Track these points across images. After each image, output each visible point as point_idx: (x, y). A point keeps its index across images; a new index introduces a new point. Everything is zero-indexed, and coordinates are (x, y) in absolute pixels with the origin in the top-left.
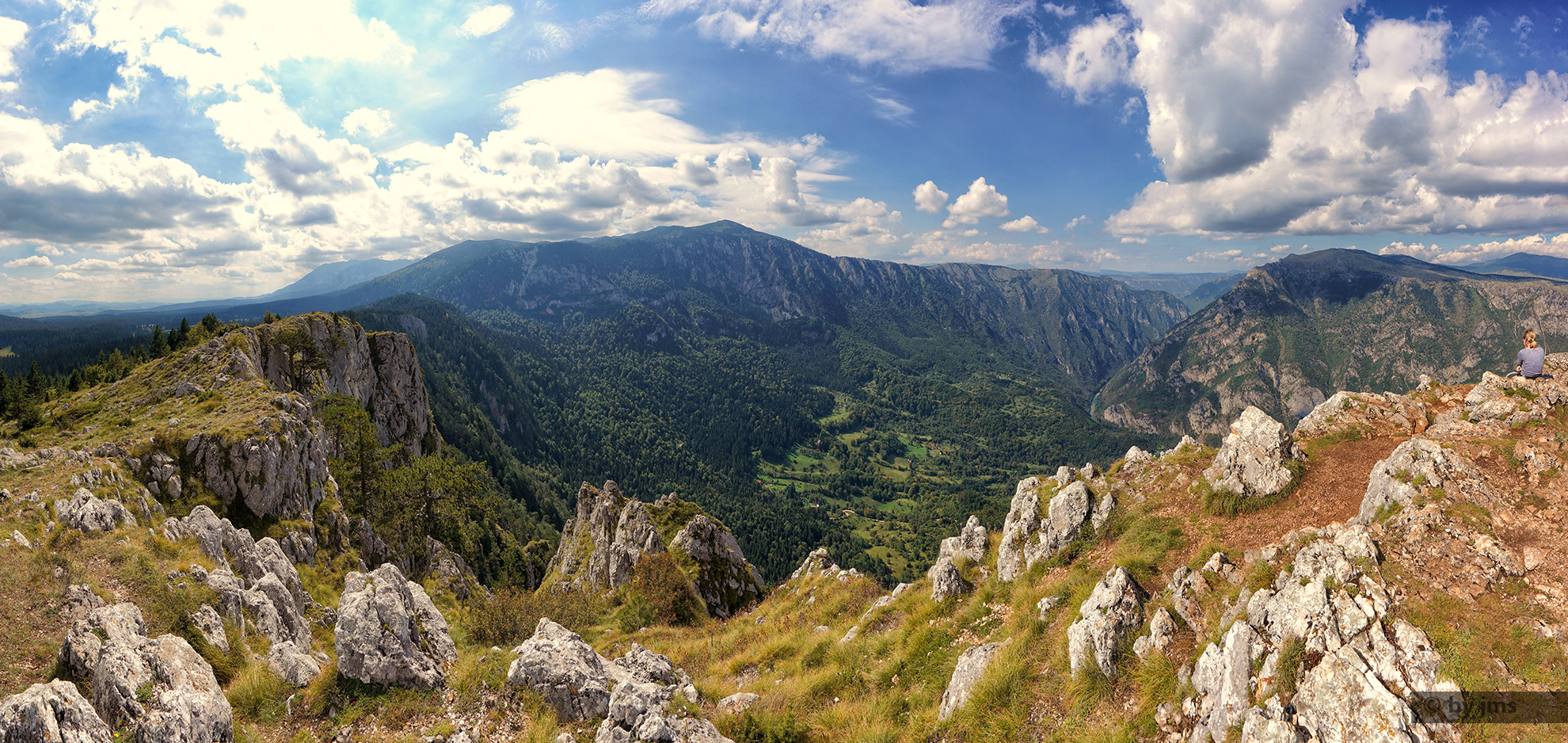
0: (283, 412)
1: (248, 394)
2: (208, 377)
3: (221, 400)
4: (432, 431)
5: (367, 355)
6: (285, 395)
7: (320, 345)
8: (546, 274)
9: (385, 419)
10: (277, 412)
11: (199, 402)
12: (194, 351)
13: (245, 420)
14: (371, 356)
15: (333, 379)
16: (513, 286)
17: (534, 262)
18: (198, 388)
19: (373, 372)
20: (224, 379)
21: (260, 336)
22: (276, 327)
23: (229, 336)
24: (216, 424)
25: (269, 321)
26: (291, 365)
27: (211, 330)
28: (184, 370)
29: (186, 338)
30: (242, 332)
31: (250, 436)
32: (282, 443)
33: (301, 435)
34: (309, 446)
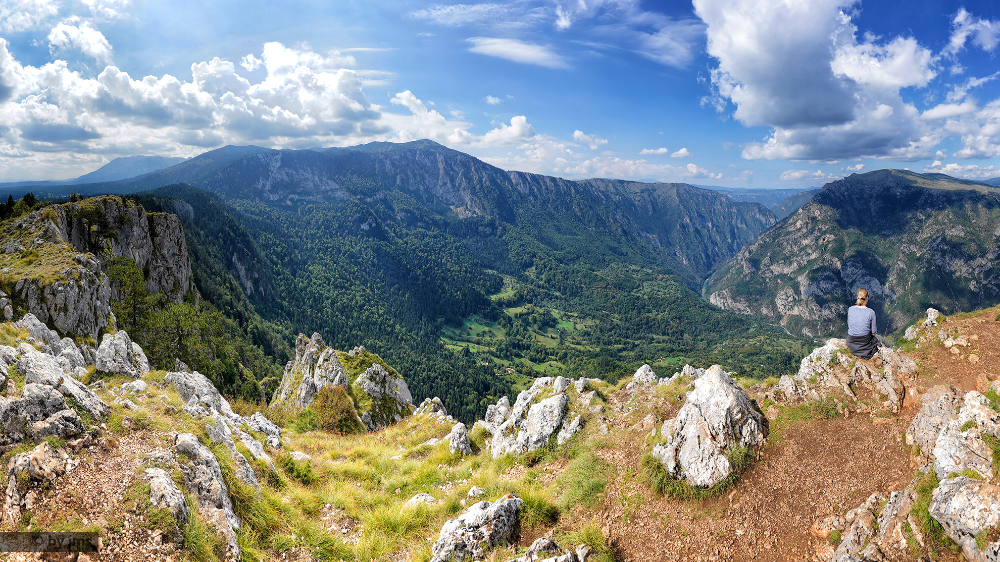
0: (81, 266)
1: (57, 253)
2: (28, 240)
3: (38, 256)
4: (192, 289)
5: (146, 230)
6: (82, 255)
7: (111, 220)
8: (287, 174)
9: (157, 278)
10: (77, 266)
11: (22, 257)
12: (18, 221)
13: (54, 270)
14: (149, 230)
15: (120, 246)
16: (261, 182)
17: (278, 164)
18: (21, 248)
19: (150, 242)
20: (40, 242)
21: (66, 211)
22: (79, 205)
23: (44, 211)
24: (35, 272)
25: (74, 200)
26: (89, 234)
27: (30, 206)
28: (11, 234)
29: (12, 211)
30: (53, 207)
31: (58, 280)
32: (79, 287)
33: (92, 282)
34: (97, 290)
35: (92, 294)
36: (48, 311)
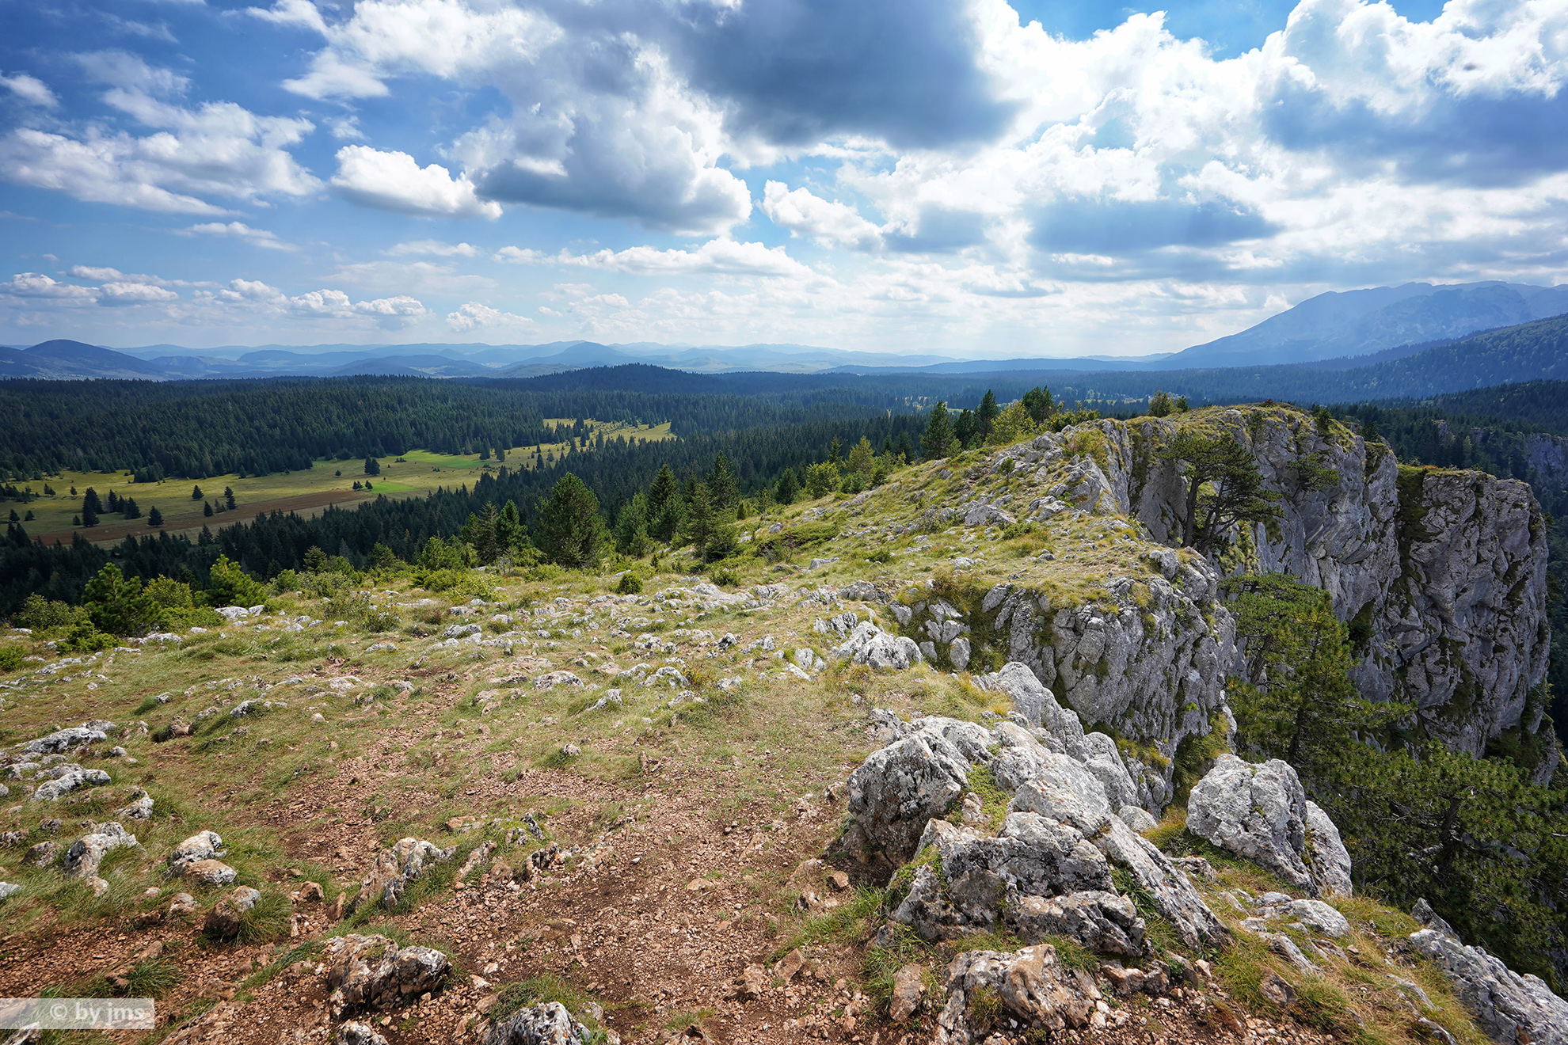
0: (1159, 578)
1: (1095, 538)
2: (1024, 500)
3: (1045, 539)
5: (1386, 514)
6: (1168, 550)
7: (1267, 473)
10: (1149, 575)
11: (1005, 538)
12: (1003, 454)
13: (1085, 575)
14: (1398, 516)
15: (1282, 546)
18: (1006, 515)
19: (1394, 554)
20: (1055, 506)
21: (1135, 438)
22: (1174, 425)
23: (1072, 433)
24: (1034, 574)
25: (1161, 410)
26: (1191, 504)
27: (1038, 417)
28: (984, 484)
30: (1100, 427)
31: (1092, 601)
32: (1148, 627)
33: (1186, 622)
34: (1196, 644)
35: (1179, 650)
36: (1056, 665)
